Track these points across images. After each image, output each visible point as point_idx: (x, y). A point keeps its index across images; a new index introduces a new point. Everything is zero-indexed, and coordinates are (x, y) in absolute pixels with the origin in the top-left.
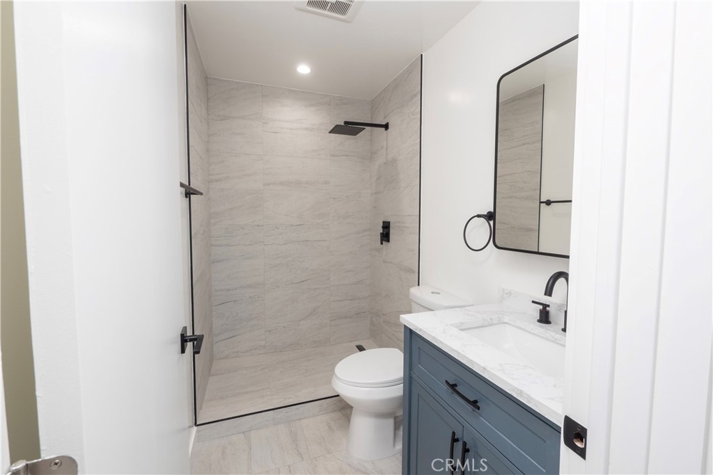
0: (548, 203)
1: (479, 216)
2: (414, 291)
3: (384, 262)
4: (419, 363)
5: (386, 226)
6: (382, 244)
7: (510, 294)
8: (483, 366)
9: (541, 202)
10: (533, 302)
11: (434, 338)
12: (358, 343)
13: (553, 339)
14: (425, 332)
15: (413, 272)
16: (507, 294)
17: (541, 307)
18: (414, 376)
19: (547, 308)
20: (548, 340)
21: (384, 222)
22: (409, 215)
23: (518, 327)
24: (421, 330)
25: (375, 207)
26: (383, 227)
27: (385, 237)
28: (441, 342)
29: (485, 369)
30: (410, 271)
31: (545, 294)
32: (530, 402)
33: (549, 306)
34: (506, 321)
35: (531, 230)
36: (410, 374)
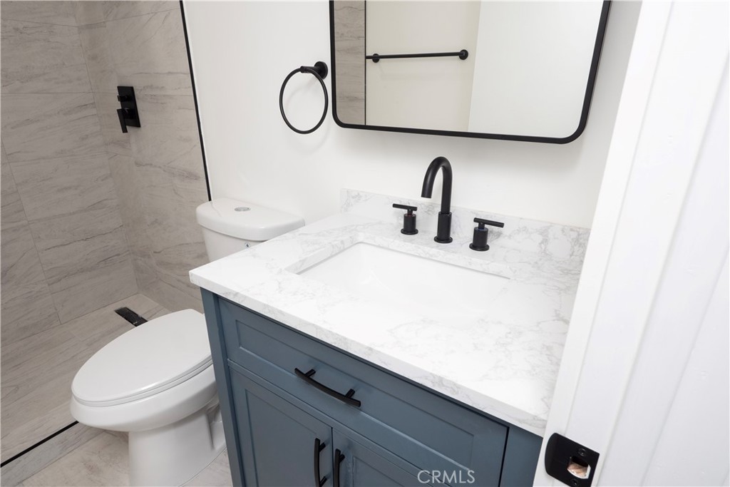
0: (376, 58)
1: (304, 70)
2: (205, 212)
3: (137, 164)
4: (240, 345)
5: (127, 95)
6: (125, 131)
7: (358, 197)
8: (367, 344)
9: (367, 58)
10: (395, 206)
11: (266, 306)
12: (119, 306)
13: (427, 256)
14: (246, 297)
15: (197, 178)
16: (353, 197)
17: (405, 211)
18: (234, 365)
19: (414, 212)
20: (421, 257)
21: (120, 89)
22: (170, 73)
23: (379, 246)
24: (236, 294)
25: (94, 58)
26: (121, 98)
27: (129, 116)
28: (281, 312)
29: (370, 349)
30: (191, 176)
31: (423, 196)
32: (457, 393)
33: (415, 209)
34: (360, 239)
35: (356, 99)
36: (226, 363)
